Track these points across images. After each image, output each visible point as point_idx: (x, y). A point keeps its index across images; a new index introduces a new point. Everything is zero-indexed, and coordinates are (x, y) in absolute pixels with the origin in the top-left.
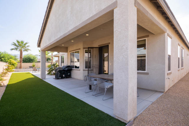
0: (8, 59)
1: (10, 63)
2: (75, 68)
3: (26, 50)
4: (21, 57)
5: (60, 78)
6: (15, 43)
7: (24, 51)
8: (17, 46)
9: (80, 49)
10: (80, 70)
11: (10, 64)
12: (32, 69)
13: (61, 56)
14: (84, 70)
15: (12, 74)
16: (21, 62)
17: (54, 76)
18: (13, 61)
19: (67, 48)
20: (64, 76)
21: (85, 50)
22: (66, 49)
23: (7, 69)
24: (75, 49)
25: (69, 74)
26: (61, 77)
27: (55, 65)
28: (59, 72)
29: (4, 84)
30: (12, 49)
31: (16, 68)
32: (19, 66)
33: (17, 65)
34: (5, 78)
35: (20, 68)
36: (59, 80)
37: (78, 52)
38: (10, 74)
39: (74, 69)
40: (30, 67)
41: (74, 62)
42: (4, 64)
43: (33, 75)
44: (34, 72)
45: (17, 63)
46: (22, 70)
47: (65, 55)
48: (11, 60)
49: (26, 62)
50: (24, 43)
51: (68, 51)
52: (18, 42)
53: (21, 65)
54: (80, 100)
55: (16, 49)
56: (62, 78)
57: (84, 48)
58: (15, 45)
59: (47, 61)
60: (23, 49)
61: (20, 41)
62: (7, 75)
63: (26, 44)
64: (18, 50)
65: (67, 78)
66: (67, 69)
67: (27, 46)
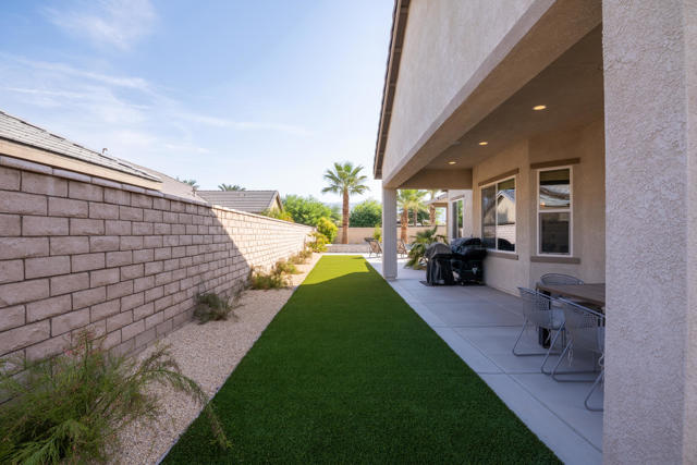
0: (318, 217)
1: (322, 228)
2: (500, 248)
3: (358, 190)
4: (345, 212)
5: (442, 282)
6: (330, 173)
7: (353, 191)
8: (337, 181)
9: (516, 171)
10: (517, 258)
11: (321, 232)
12: (367, 247)
13: (455, 204)
14: (534, 259)
15: (323, 258)
16: (345, 225)
17: (423, 275)
18: (328, 223)
19: (469, 172)
20: (456, 275)
21: (541, 173)
22: (464, 178)
23: (312, 245)
24: (498, 172)
25: (474, 270)
26: (443, 278)
27: (433, 237)
28: (439, 261)
29: (291, 283)
30: (326, 190)
31: (334, 243)
32: (341, 238)
33: (338, 233)
34: (300, 268)
35: (344, 241)
36: (439, 287)
37: (509, 185)
38: (316, 257)
39: (497, 251)
40: (368, 240)
41: (494, 225)
42: (308, 230)
43: (368, 265)
44: (374, 254)
45: (337, 229)
46: (345, 247)
47: (466, 199)
48: (323, 218)
49: (362, 226)
50: (354, 168)
51: (475, 183)
52: (338, 168)
53: (345, 233)
54: (479, 379)
55: (334, 189)
56: (450, 282)
57: (534, 166)
58: (332, 177)
59: (420, 221)
60: (350, 188)
61: (343, 166)
62: (307, 260)
63: (358, 170)
64: (339, 190)
65: (467, 284)
66: (466, 249)
67: (359, 177)
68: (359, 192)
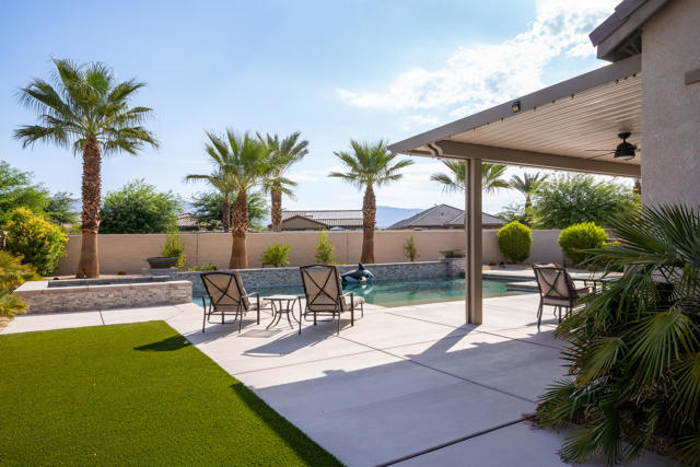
3: (126, 141)
7: (111, 145)
8: (64, 111)
32: (77, 257)
33: (67, 246)
45: (65, 237)
48: (21, 210)
53: (88, 247)
60: (103, 138)
63: (126, 90)
64: (71, 136)
67: (130, 108)
68: (128, 147)
